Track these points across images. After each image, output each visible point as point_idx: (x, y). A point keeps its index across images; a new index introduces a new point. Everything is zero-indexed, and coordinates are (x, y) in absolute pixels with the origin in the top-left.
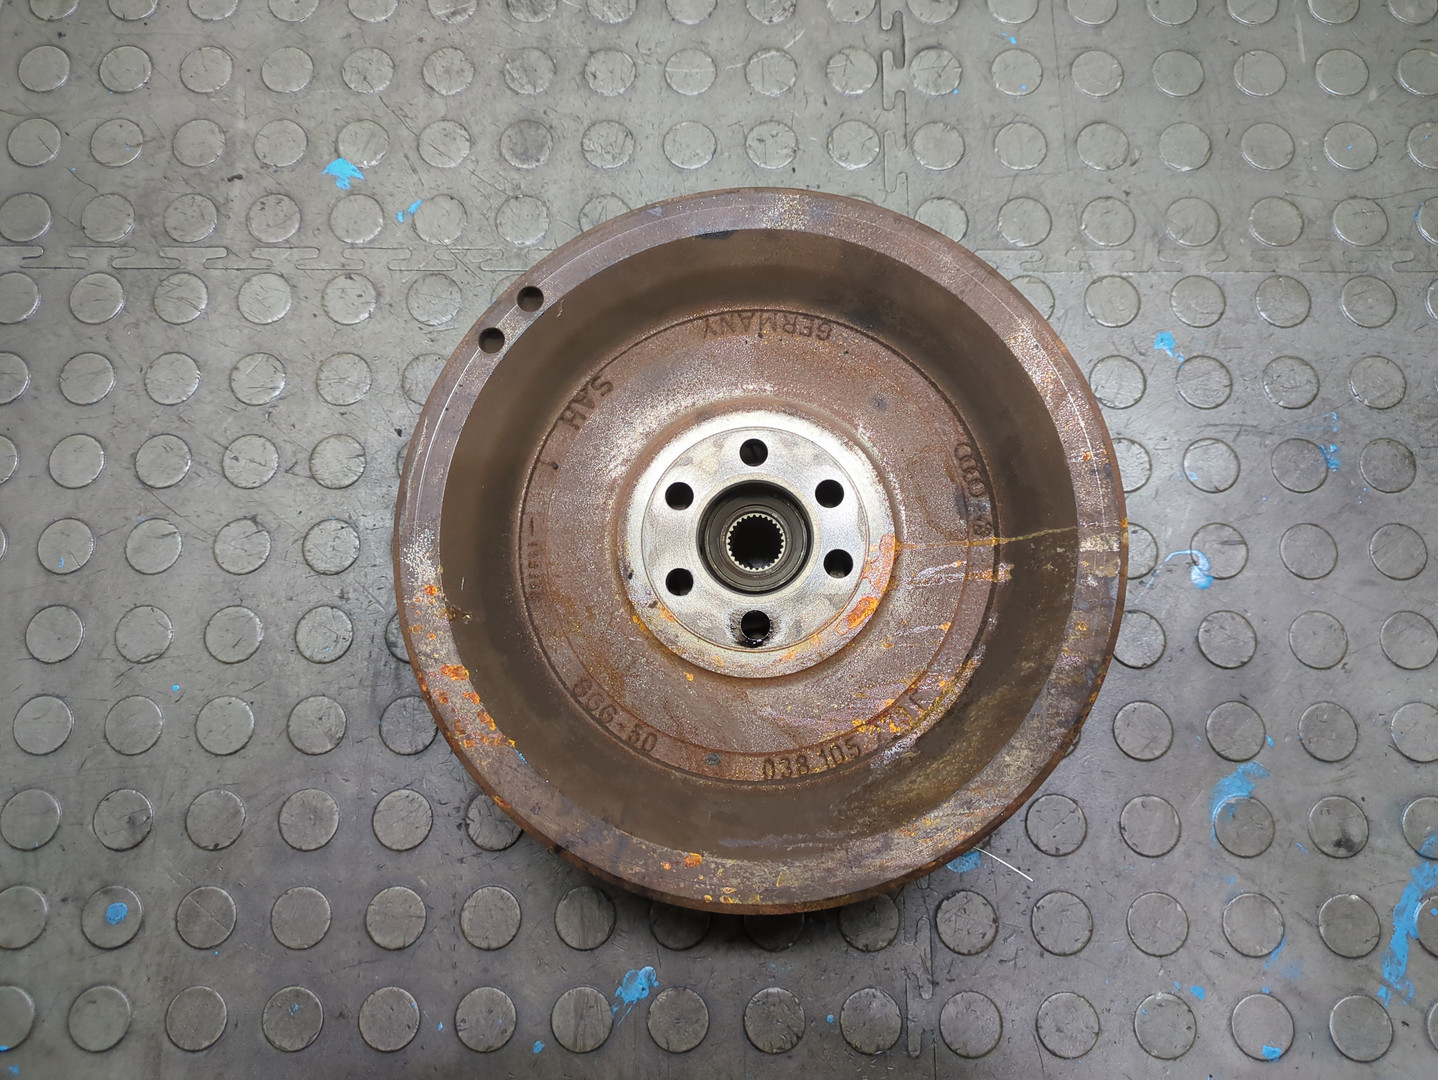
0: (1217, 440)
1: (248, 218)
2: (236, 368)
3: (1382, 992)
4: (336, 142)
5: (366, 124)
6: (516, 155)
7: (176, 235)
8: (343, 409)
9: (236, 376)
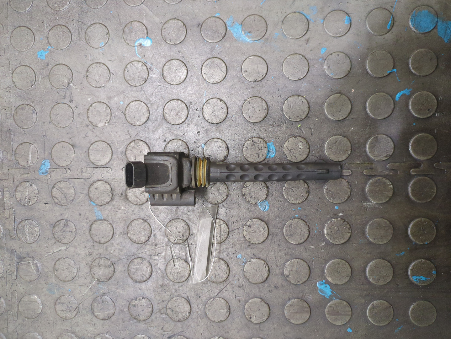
0: (86, 32)
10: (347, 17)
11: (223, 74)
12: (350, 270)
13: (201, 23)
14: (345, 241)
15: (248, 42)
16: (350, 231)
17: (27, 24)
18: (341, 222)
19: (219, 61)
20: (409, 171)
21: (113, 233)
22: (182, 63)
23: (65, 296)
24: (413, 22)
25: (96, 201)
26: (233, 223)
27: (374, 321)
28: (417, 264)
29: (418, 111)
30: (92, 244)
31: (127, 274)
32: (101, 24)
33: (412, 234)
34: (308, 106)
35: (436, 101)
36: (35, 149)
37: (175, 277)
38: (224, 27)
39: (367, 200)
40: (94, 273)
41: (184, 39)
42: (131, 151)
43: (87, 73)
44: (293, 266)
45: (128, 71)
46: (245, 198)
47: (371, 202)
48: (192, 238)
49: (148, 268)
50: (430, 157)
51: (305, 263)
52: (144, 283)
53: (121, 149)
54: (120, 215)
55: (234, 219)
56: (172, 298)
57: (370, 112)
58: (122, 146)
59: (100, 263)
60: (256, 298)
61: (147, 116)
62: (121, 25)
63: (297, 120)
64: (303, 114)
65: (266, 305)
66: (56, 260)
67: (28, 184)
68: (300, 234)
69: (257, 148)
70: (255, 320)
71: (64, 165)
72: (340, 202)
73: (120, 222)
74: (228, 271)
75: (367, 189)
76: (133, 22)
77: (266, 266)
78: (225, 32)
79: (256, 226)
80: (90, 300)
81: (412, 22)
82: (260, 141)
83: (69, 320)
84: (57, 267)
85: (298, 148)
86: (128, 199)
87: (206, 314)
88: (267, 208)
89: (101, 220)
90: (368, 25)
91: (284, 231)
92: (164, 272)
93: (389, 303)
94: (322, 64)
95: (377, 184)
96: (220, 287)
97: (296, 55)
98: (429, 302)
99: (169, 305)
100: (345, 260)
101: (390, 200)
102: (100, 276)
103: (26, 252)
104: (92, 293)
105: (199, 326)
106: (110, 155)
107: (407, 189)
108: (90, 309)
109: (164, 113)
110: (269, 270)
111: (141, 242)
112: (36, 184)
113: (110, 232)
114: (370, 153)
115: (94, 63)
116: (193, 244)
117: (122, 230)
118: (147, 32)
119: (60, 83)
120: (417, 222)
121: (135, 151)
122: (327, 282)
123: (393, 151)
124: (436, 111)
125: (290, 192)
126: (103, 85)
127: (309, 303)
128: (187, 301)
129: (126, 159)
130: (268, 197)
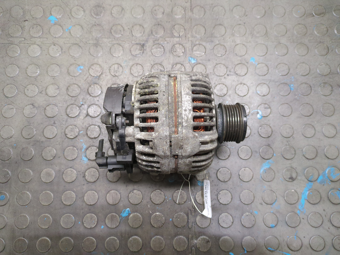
0: (264, 84)
1: (29, 31)
2: (27, 68)
3: (298, 212)
4: (51, 12)
5: (58, 7)
6: (95, 14)
7: (12, 35)
8: (54, 78)
9: (27, 69)
10: (274, 225)
11: (243, 157)
12: (136, 227)
13: (270, 146)
14: (153, 224)
15: (260, 171)
16: (158, 227)
18: (163, 222)
19: (250, 156)
23: (122, 69)
27: (108, 241)
32: (269, 92)
34: (226, 204)
36: (202, 55)
41: (262, 137)
43: (243, 84)
44: (138, 195)
51: (140, 202)
62: (269, 102)
63: (218, 198)
64: (221, 201)
66: (142, 65)
67: (184, 51)
68: (156, 199)
72: (174, 221)
75: (181, 236)
78: (266, 158)
83: (109, 71)
84: (138, 65)
90: (270, 237)
93: (117, 249)
94: (248, 212)
95: (183, 242)
97: (253, 197)
100: (142, 224)
101: (175, 249)
103: (146, 49)
112: (183, 55)
114: (201, 238)
115: (248, 87)
118: (265, 117)
119: (238, 70)
122: (129, 214)
123: (202, 251)
127: (118, 204)
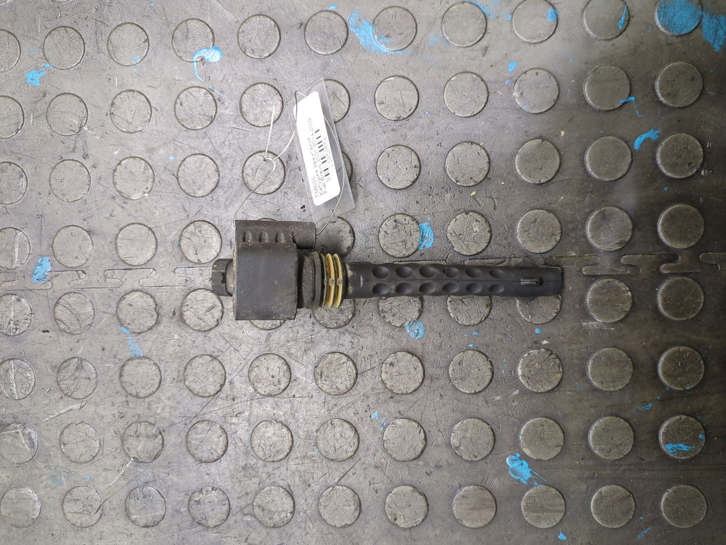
0: (109, 39)
10: (550, 10)
11: (343, 107)
12: (561, 435)
13: (305, 21)
14: (553, 386)
15: (385, 53)
16: (561, 370)
17: (8, 27)
18: (546, 355)
19: (337, 85)
20: (658, 268)
21: (161, 379)
22: (273, 89)
23: (79, 488)
24: (662, 17)
25: (129, 327)
26: (363, 359)
27: (603, 520)
28: (674, 423)
29: (673, 167)
30: (124, 399)
31: (185, 450)
32: (135, 24)
33: (664, 373)
34: (487, 160)
35: (701, 150)
36: (26, 239)
37: (267, 453)
38: (343, 28)
39: (588, 317)
40: (128, 448)
41: (276, 49)
42: (189, 241)
43: (112, 109)
44: (466, 430)
45: (181, 105)
46: (384, 317)
47: (595, 321)
48: (295, 386)
49: (221, 438)
50: (693, 244)
51: (486, 425)
52: (215, 463)
53: (171, 238)
54: (173, 348)
55: (366, 353)
56: (263, 489)
57: (591, 168)
58: (173, 232)
59: (139, 431)
60: (405, 485)
61: (215, 179)
62: (168, 26)
63: (470, 185)
64: (478, 175)
65: (421, 497)
66: (63, 426)
67: (13, 298)
68: (476, 376)
69: (402, 232)
70: (403, 523)
71: (74, 265)
72: (544, 322)
73: (171, 360)
74: (356, 440)
75: (588, 300)
76: (188, 22)
77: (420, 432)
78: (345, 36)
79: (403, 364)
80: (123, 495)
81: (660, 17)
82: (407, 221)
83: (87, 529)
84: (65, 438)
85: (472, 231)
86: (184, 322)
87: (320, 515)
88: (421, 332)
89: (140, 358)
90: (587, 23)
91: (450, 372)
92: (248, 444)
93: (628, 490)
94: (510, 90)
95: (605, 291)
96: (344, 469)
97: (466, 75)
98: (694, 486)
99: (258, 501)
100: (553, 419)
101: (626, 316)
102: (139, 452)
103: (11, 414)
104: (126, 482)
105: (308, 535)
106: (154, 247)
107: (655, 297)
108: (124, 509)
109: (245, 174)
110: (426, 439)
111: (208, 395)
112: (28, 298)
113: (154, 377)
114: (592, 238)
115: (123, 91)
116: (297, 395)
117: (175, 375)
118: (214, 38)
119: (67, 126)
120: (673, 353)
121: (195, 240)
122: (524, 457)
123: (630, 234)
124: (702, 167)
125: (460, 307)
126: (140, 128)
127: (493, 492)
128: (289, 492)
129: (181, 253)
130: (423, 314)
